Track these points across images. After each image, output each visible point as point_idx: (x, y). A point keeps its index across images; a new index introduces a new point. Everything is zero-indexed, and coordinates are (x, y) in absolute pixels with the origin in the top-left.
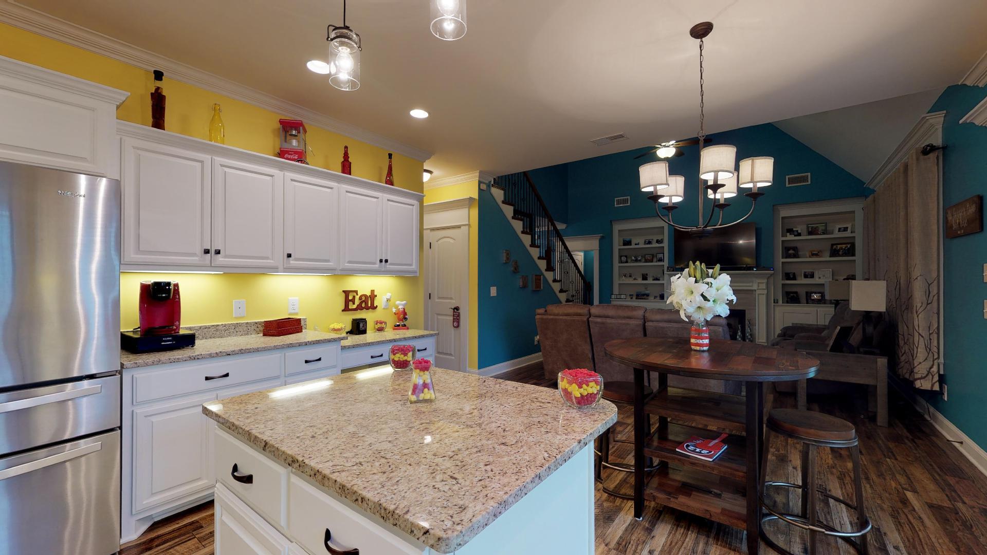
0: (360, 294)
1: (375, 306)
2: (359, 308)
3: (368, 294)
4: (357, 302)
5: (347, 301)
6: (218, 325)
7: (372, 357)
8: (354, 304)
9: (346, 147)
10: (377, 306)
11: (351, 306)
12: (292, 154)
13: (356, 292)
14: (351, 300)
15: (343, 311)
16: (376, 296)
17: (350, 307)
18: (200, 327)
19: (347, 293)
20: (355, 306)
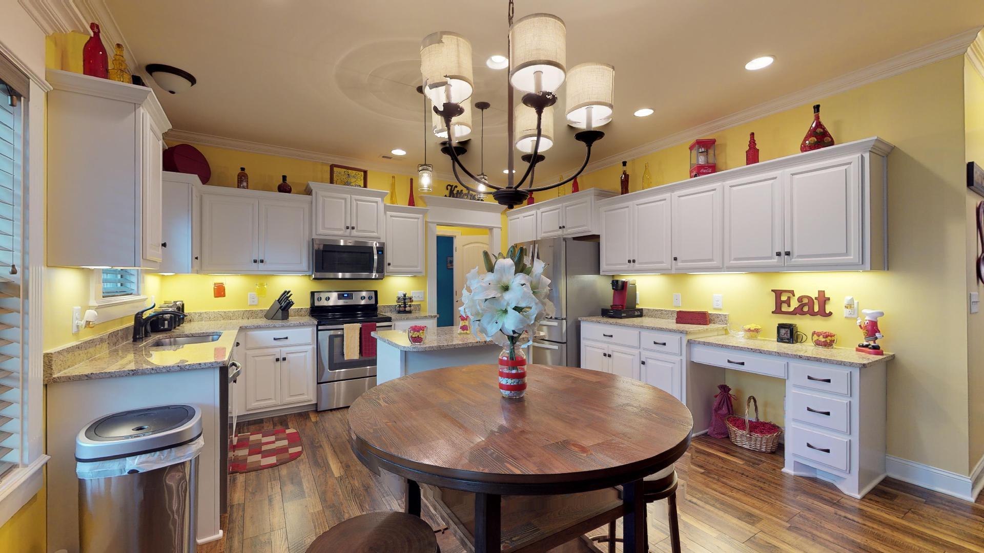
0: (797, 295)
1: (827, 312)
2: (799, 311)
3: (814, 295)
4: (794, 304)
5: (779, 303)
6: (662, 310)
7: (729, 361)
8: (789, 306)
9: (753, 134)
10: (830, 314)
11: (785, 308)
12: (707, 169)
13: (792, 292)
14: (784, 302)
15: (773, 312)
16: (829, 299)
17: (783, 309)
18: (653, 310)
19: (778, 293)
20: (791, 309)
